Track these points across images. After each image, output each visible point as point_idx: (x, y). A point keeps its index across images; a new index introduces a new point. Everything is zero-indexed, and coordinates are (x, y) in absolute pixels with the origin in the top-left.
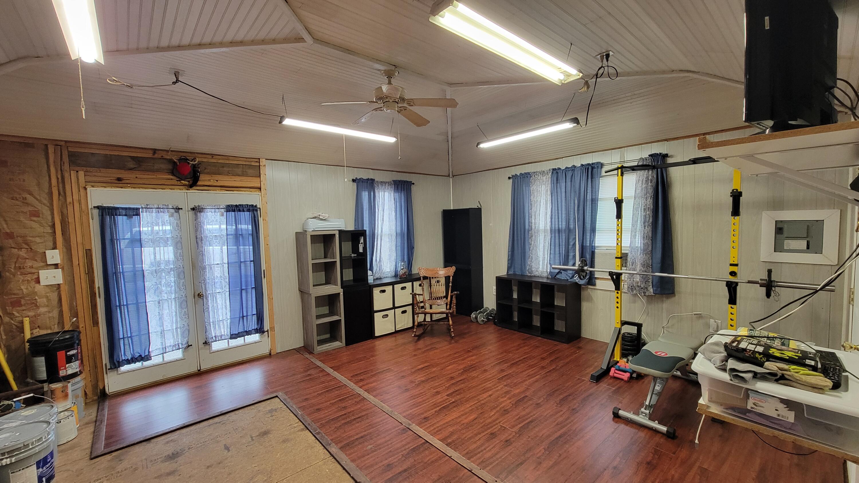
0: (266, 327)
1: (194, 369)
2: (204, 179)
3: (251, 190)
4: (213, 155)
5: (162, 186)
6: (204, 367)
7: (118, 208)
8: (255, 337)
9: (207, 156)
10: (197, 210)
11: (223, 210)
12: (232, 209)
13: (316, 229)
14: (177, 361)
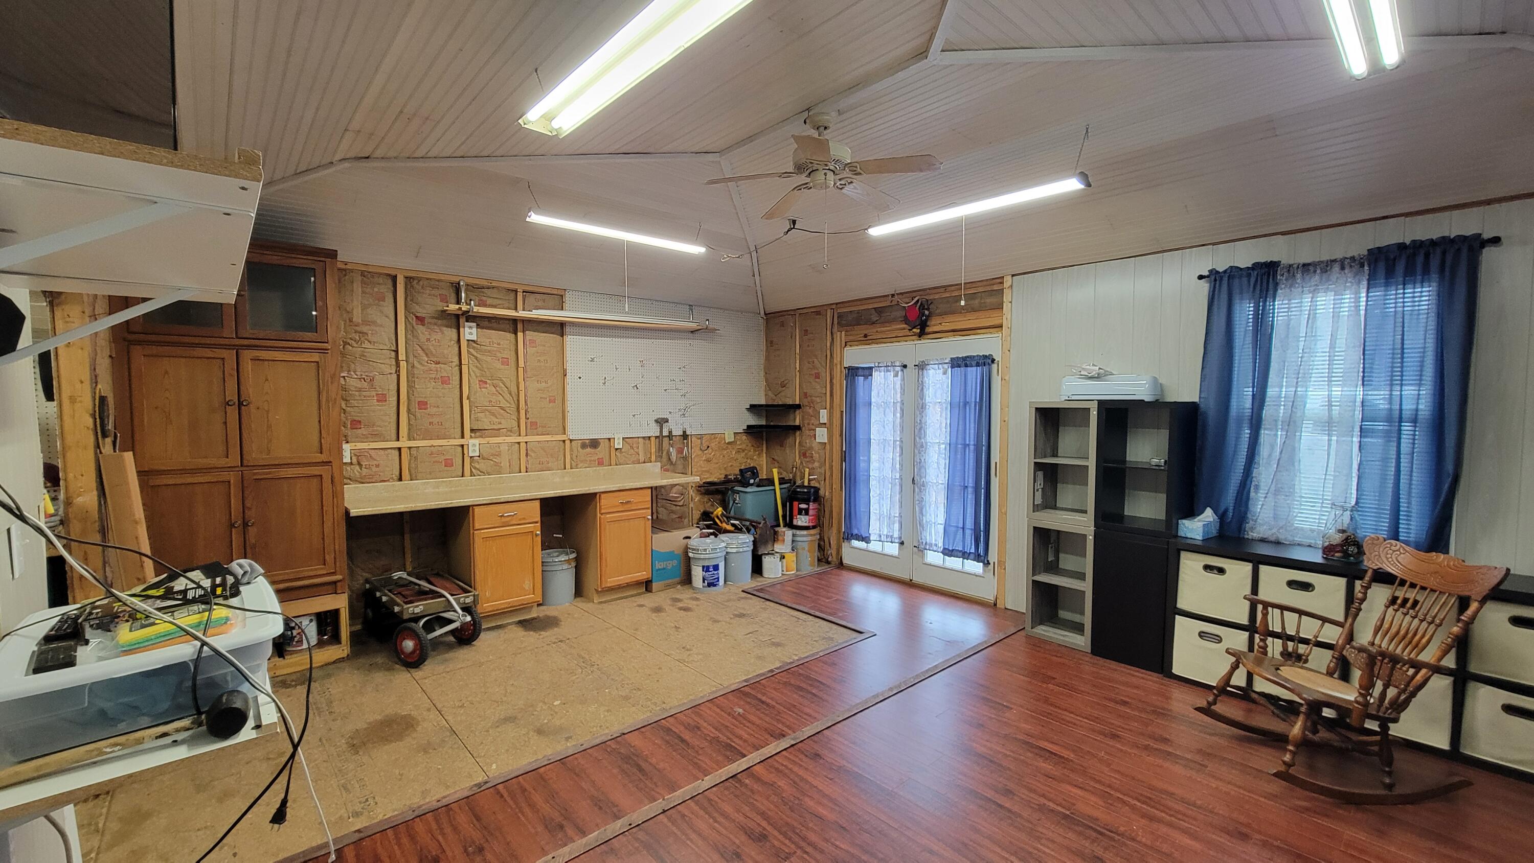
0: (993, 557)
1: (905, 576)
2: (934, 325)
3: (991, 330)
4: (945, 288)
5: (897, 338)
6: (917, 579)
7: (857, 368)
8: (975, 567)
9: (938, 290)
10: (921, 367)
11: (946, 366)
12: (958, 363)
13: (1074, 398)
14: (892, 556)
